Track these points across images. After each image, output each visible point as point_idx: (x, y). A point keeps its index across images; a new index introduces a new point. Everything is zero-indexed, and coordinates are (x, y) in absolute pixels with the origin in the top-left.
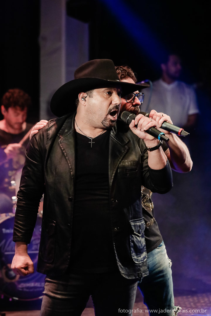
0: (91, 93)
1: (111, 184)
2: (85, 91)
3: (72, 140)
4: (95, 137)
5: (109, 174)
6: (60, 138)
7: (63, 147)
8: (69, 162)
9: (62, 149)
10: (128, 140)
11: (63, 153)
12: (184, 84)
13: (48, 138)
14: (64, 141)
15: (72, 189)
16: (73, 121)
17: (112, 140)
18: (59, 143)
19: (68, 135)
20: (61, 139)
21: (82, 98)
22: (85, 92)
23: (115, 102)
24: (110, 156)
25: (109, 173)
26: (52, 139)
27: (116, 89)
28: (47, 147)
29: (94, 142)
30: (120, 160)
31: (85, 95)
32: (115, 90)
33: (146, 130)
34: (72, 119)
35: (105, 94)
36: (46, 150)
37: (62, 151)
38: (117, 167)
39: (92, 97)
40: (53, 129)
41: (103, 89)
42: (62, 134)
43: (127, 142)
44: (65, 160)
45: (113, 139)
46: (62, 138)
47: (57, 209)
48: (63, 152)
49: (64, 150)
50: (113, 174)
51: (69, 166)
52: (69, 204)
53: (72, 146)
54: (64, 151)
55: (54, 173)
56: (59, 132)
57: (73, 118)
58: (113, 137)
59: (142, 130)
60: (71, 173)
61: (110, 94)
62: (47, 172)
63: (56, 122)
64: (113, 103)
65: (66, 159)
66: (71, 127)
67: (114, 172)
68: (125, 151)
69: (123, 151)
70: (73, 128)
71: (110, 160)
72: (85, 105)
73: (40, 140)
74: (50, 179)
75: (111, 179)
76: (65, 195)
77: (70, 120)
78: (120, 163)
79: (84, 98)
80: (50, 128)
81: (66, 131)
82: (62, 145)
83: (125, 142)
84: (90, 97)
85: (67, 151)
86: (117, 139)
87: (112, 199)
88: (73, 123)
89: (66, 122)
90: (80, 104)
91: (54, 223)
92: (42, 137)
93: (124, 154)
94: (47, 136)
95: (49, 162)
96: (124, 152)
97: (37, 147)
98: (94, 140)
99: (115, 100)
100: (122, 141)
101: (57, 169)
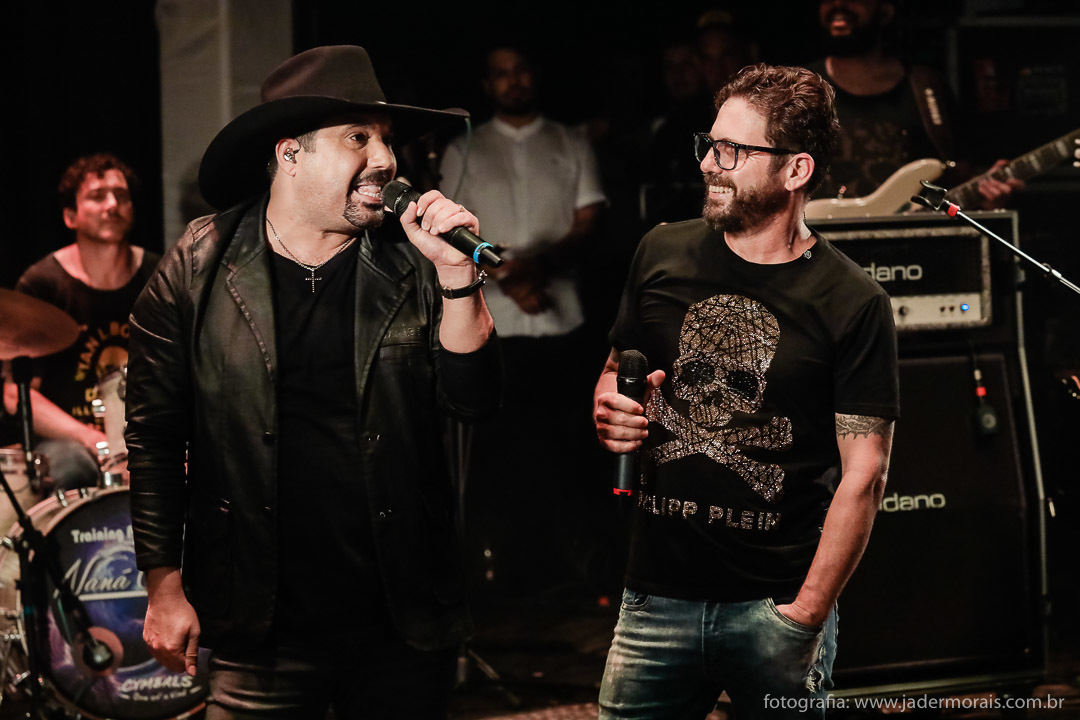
0: (311, 139)
1: (361, 392)
2: (293, 135)
3: (262, 276)
4: (322, 263)
5: (357, 365)
6: (230, 270)
7: (239, 296)
8: (258, 337)
9: (238, 300)
10: (409, 268)
11: (241, 313)
12: (561, 129)
13: (194, 272)
14: (243, 279)
15: (273, 409)
16: (261, 221)
17: (363, 268)
18: (226, 285)
19: (252, 260)
20: (232, 275)
21: (286, 154)
22: (293, 137)
23: (375, 160)
24: (357, 314)
25: (356, 360)
26: (206, 274)
27: (377, 126)
28: (195, 296)
29: (319, 277)
30: (387, 324)
31: (294, 145)
32: (374, 128)
33: (443, 231)
34: (258, 217)
35: (350, 141)
36: (192, 306)
37: (238, 306)
38: (376, 344)
39: (314, 151)
40: (208, 244)
41: (343, 128)
42: (234, 260)
43: (405, 273)
44: (247, 329)
45: (368, 265)
46: (235, 270)
47: (231, 466)
48: (240, 310)
49: (243, 303)
50: (365, 363)
51: (259, 346)
52: (265, 453)
53: (264, 290)
54: (243, 307)
55: (220, 368)
56: (227, 255)
57: (262, 211)
58: (368, 261)
59: (434, 231)
60: (266, 368)
61: (362, 139)
62: (200, 362)
63: (215, 224)
64: (372, 164)
65: (250, 327)
66: (257, 239)
67: (370, 360)
68: (399, 297)
69: (395, 298)
70: (262, 239)
71: (357, 324)
72: (293, 173)
73: (175, 279)
74: (210, 384)
75: (361, 379)
76: (253, 427)
77: (253, 219)
78: (386, 333)
79: (292, 154)
80: (198, 242)
81: (245, 250)
82: (236, 291)
83: (400, 273)
84: (306, 150)
85: (250, 307)
86: (379, 264)
87: (367, 433)
88: (261, 226)
89: (242, 224)
90: (279, 171)
91: (225, 506)
92: (180, 268)
93: (398, 305)
94: (193, 266)
95: (202, 336)
96: (397, 301)
97: (169, 299)
98: (320, 271)
99: (376, 157)
100: (392, 269)
101: (226, 358)
